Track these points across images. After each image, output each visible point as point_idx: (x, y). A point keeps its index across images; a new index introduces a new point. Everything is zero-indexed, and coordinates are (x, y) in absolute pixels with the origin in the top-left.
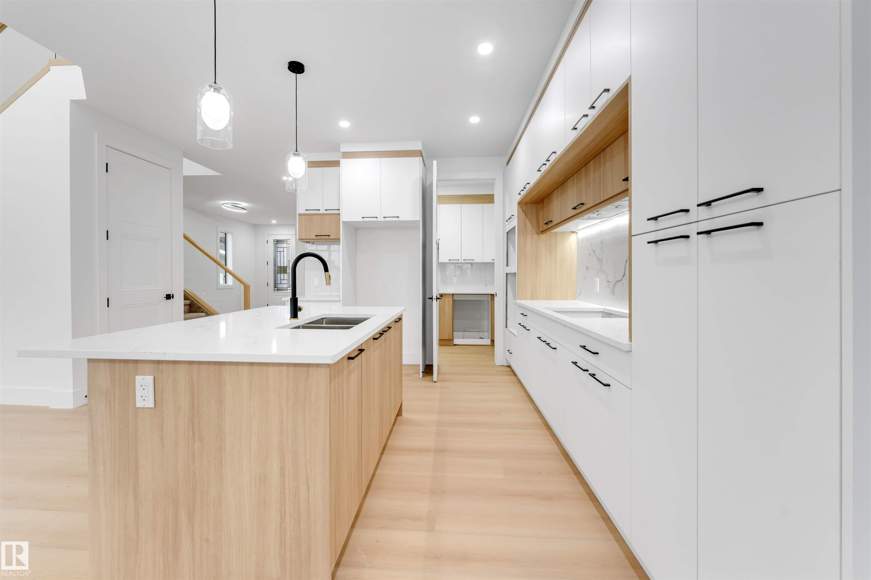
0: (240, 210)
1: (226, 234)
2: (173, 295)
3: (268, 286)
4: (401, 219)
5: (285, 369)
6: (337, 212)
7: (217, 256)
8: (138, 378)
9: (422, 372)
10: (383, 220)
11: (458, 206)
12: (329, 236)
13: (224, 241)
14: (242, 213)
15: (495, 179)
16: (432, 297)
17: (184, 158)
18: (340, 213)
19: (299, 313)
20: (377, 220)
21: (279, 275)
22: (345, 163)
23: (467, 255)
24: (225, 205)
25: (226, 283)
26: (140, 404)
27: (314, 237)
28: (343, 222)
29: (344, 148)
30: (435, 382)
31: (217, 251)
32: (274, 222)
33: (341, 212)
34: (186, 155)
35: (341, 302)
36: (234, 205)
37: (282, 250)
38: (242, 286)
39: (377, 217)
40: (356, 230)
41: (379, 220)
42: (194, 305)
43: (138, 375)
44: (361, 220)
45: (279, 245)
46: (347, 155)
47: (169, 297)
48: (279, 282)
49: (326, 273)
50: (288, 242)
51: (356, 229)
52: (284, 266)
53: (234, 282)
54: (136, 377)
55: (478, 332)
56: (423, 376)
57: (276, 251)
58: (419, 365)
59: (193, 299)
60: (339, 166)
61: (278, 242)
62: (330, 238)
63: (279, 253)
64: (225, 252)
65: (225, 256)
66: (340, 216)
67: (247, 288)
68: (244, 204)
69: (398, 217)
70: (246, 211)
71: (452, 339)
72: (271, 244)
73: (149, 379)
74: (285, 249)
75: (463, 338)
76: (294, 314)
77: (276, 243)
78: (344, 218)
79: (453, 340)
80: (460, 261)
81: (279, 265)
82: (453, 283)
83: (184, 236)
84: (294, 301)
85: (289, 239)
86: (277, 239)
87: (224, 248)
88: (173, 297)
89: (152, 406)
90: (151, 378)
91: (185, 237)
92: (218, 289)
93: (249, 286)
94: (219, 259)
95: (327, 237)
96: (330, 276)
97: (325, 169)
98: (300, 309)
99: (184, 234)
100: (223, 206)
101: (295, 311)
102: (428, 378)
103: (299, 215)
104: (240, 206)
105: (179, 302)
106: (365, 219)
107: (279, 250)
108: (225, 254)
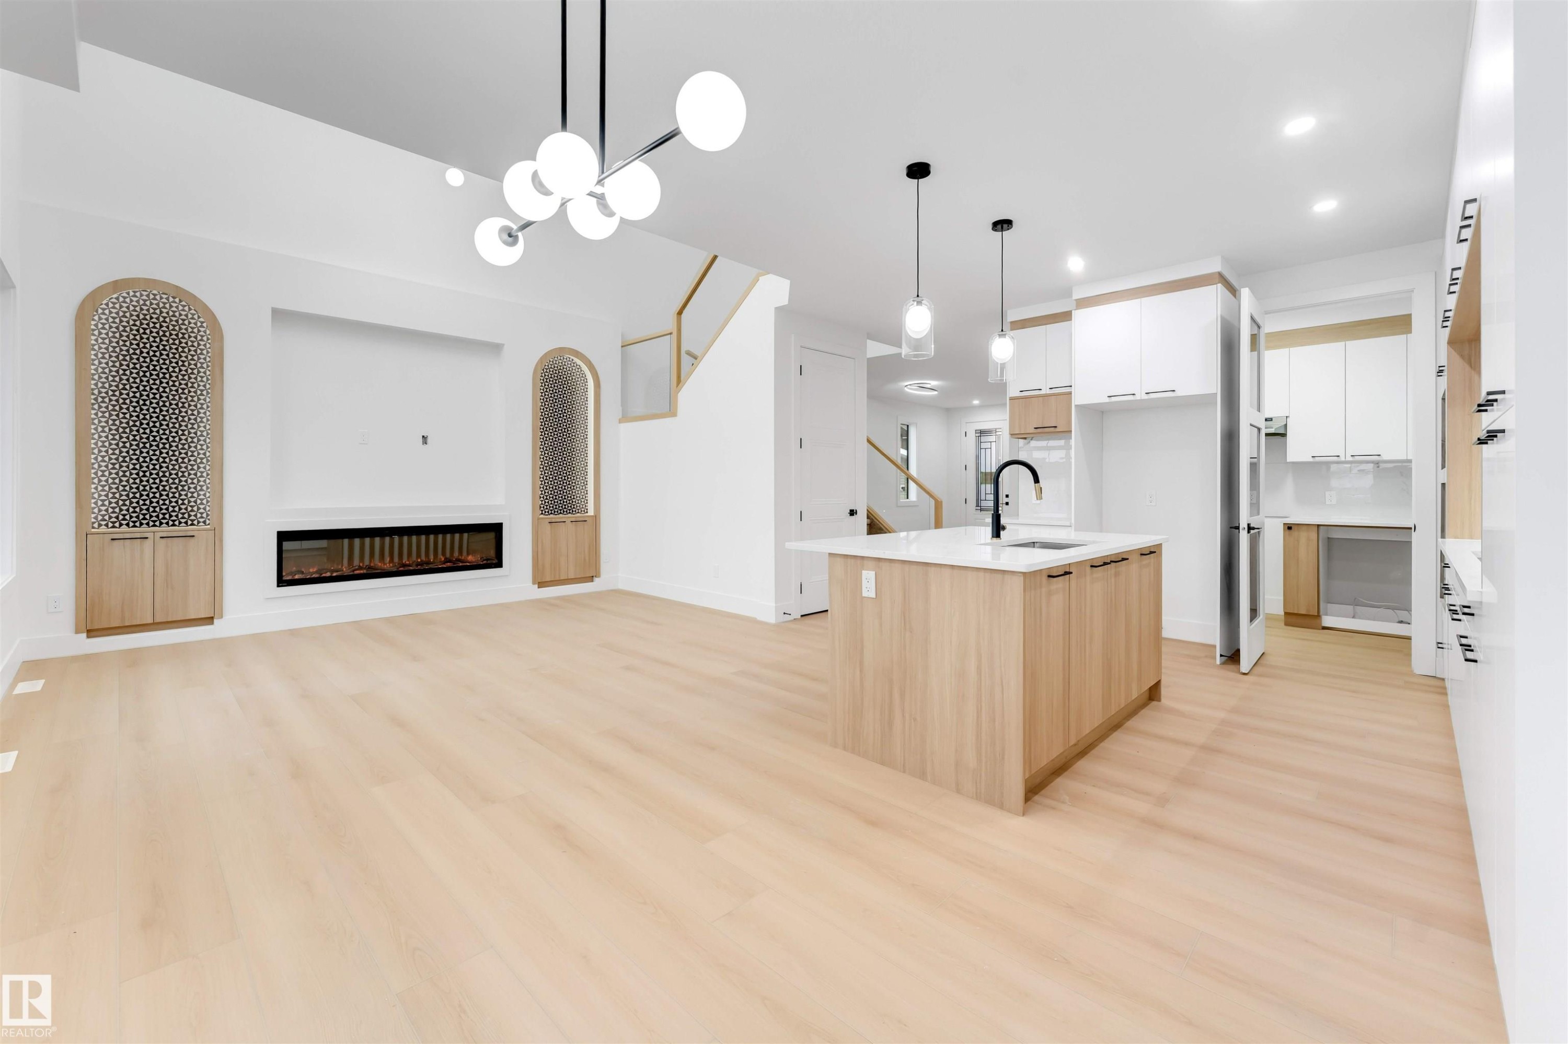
0: (927, 391)
1: (908, 426)
2: (856, 510)
3: (966, 503)
4: (1179, 393)
5: (981, 574)
6: (1067, 390)
7: (897, 458)
8: (864, 572)
9: (1221, 656)
10: (1146, 397)
11: (1340, 345)
12: (1056, 427)
13: (905, 434)
14: (929, 395)
15: (1413, 291)
16: (1238, 525)
17: (868, 340)
18: (1071, 392)
19: (1002, 532)
20: (1135, 399)
21: (983, 486)
22: (1078, 315)
23: (1362, 445)
24: (909, 386)
25: (908, 498)
26: (865, 594)
27: (1033, 431)
28: (1076, 406)
29: (1078, 294)
30: (1244, 674)
31: (897, 451)
32: (976, 402)
33: (1073, 389)
34: (871, 337)
35: (1073, 527)
36: (921, 385)
37: (988, 445)
38: (933, 502)
39: (1134, 394)
40: (1103, 414)
41: (1139, 398)
42: (874, 525)
43: (863, 570)
44: (1107, 400)
45: (983, 439)
46: (1084, 303)
47: (852, 513)
48: (983, 498)
49: (1036, 484)
50: (997, 433)
51: (1103, 412)
52: (991, 472)
53: (918, 496)
54: (863, 571)
55: (1394, 609)
56: (1223, 663)
57: (979, 448)
58: (1215, 646)
59: (873, 518)
60: (1071, 320)
61: (981, 433)
62: (1057, 430)
63: (983, 451)
64: (906, 451)
65: (906, 458)
66: (1071, 396)
67: (938, 505)
68: (933, 383)
69: (1174, 391)
70: (936, 393)
71: (1316, 614)
72: (972, 436)
73: (872, 574)
74: (994, 444)
75: (1352, 616)
76: (997, 533)
77: (979, 435)
78: (1078, 399)
79: (1318, 616)
80: (1342, 459)
81: (983, 470)
82: (1327, 503)
83: (867, 439)
84: (997, 518)
85: (999, 427)
86: (981, 429)
87: (906, 446)
88: (856, 514)
89: (875, 597)
90: (874, 572)
91: (869, 441)
92: (897, 506)
93: (942, 502)
94: (899, 462)
95: (1052, 429)
96: (1041, 488)
97: (1050, 327)
98: (1004, 528)
99: (867, 436)
100: (906, 388)
101: (998, 529)
102: (1232, 667)
103: (1011, 399)
104: (928, 386)
105: (861, 520)
106: (1113, 399)
107: (983, 445)
108: (906, 455)
